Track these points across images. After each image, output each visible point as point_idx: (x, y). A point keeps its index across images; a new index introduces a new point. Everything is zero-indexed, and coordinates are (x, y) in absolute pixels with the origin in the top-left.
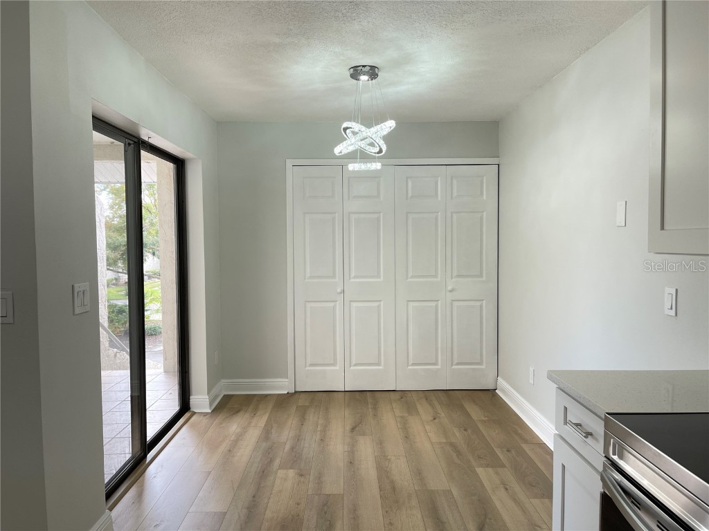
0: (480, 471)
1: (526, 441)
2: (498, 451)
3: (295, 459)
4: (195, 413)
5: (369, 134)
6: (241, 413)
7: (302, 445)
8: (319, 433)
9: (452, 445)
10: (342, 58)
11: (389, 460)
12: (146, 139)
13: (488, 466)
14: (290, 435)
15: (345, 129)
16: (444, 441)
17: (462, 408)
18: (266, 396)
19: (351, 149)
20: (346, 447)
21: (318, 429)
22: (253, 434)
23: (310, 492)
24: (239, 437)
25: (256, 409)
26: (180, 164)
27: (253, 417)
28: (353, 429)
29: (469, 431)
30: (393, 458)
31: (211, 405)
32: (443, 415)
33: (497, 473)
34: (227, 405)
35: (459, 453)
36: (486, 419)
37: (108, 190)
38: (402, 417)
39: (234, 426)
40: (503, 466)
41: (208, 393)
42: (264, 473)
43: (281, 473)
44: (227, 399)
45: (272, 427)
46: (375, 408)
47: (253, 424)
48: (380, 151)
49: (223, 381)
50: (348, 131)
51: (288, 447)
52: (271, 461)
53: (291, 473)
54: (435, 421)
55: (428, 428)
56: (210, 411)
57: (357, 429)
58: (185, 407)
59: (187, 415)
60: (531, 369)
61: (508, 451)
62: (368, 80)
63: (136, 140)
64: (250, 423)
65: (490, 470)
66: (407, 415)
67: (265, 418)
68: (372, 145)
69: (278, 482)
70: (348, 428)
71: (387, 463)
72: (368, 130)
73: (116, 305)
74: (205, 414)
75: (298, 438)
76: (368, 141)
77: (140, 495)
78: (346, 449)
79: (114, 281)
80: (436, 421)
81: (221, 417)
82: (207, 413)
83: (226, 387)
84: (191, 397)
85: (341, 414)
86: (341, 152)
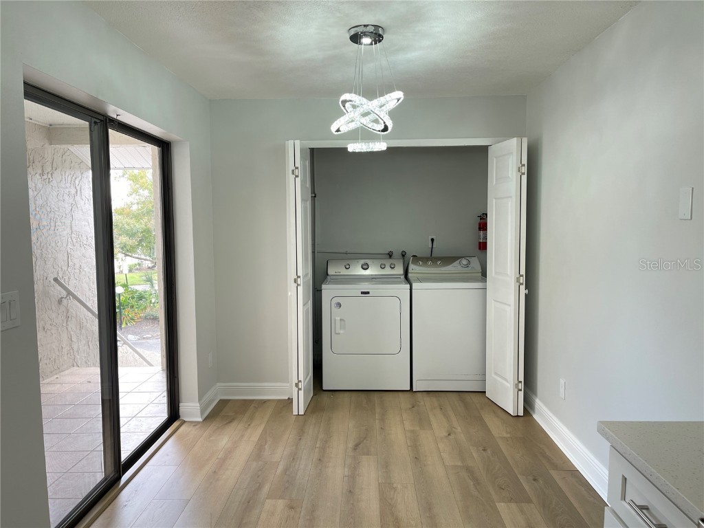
0: (501, 507)
1: (555, 467)
2: (522, 479)
3: (286, 486)
4: (185, 422)
5: (371, 107)
6: (234, 424)
7: (297, 467)
8: (317, 450)
9: (469, 470)
10: (338, 15)
11: (395, 489)
12: (115, 116)
13: (511, 500)
14: (285, 453)
15: (344, 102)
16: (460, 464)
17: (481, 420)
18: (265, 401)
19: (352, 126)
20: (346, 470)
21: (317, 446)
22: (245, 449)
24: (229, 453)
25: (251, 418)
26: (165, 147)
27: (247, 428)
28: (356, 446)
29: (489, 451)
30: (399, 486)
31: (202, 413)
32: (459, 430)
33: (522, 511)
35: (477, 482)
36: (509, 435)
37: (126, 176)
38: (412, 432)
39: (224, 440)
40: (529, 501)
41: (200, 400)
42: (250, 503)
43: (269, 504)
44: (223, 403)
45: (266, 443)
46: (383, 420)
47: (245, 438)
48: (386, 129)
49: (218, 384)
50: (347, 105)
51: (280, 469)
52: (260, 488)
53: (281, 504)
54: (450, 437)
55: (441, 446)
56: (201, 420)
57: (361, 446)
58: (174, 414)
60: (562, 382)
61: (535, 480)
62: (371, 44)
63: (102, 118)
64: (242, 436)
65: (513, 505)
66: (418, 429)
67: (260, 430)
68: (376, 121)
69: (264, 516)
70: (351, 445)
71: (392, 493)
72: (370, 103)
73: (137, 291)
74: (195, 424)
75: (294, 457)
76: (372, 117)
78: (346, 474)
80: (452, 437)
81: (213, 427)
82: (198, 422)
83: (219, 391)
84: (181, 405)
85: (344, 426)
86: (338, 130)
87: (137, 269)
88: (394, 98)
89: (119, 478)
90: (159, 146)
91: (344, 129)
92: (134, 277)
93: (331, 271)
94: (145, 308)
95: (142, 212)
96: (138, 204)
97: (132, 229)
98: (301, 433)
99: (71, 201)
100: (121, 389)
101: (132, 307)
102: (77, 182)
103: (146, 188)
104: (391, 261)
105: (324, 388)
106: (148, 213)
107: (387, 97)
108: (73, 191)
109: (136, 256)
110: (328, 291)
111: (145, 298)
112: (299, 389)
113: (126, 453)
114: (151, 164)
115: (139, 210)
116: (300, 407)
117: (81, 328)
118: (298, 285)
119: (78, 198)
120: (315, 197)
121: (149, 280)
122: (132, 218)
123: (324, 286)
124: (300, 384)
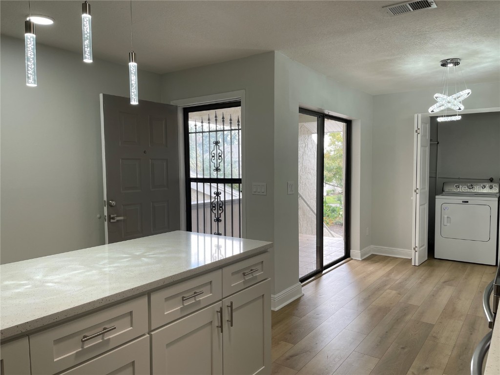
3: (399, 287)
4: (353, 259)
6: (377, 264)
7: (407, 283)
8: (421, 279)
11: (460, 299)
12: (327, 113)
14: (402, 277)
18: (397, 258)
23: (401, 301)
24: (372, 273)
25: (388, 262)
26: (349, 123)
27: (384, 266)
28: (445, 282)
30: (463, 299)
31: (362, 257)
34: (371, 258)
39: (371, 268)
42: (379, 289)
43: (388, 291)
44: (373, 256)
45: (393, 272)
47: (382, 269)
49: (372, 246)
51: (398, 282)
52: (386, 285)
53: (394, 292)
56: (360, 259)
58: (347, 255)
59: (348, 259)
62: (453, 66)
63: (322, 115)
70: (442, 281)
71: (457, 300)
74: (358, 260)
75: (406, 279)
77: (317, 284)
79: (332, 192)
81: (367, 263)
83: (373, 249)
84: (351, 250)
85: (442, 274)
86: (432, 111)
87: (332, 194)
88: (465, 93)
89: (322, 271)
90: (346, 123)
91: (435, 111)
92: (330, 199)
93: (447, 189)
94: (336, 218)
95: (337, 156)
96: (334, 151)
97: (330, 167)
98: (414, 272)
99: (303, 150)
100: (324, 253)
101: (328, 216)
102: (306, 141)
103: (340, 141)
104: (491, 184)
105: (435, 257)
106: (340, 156)
107: (461, 93)
108: (304, 145)
109: (332, 184)
110: (439, 200)
111: (336, 211)
112: (416, 251)
113: (325, 263)
114: (342, 128)
115: (335, 155)
116: (416, 261)
117: (304, 215)
118: (417, 193)
119: (306, 149)
120: (438, 143)
121: (339, 200)
122: (330, 160)
123: (437, 197)
124: (416, 248)
